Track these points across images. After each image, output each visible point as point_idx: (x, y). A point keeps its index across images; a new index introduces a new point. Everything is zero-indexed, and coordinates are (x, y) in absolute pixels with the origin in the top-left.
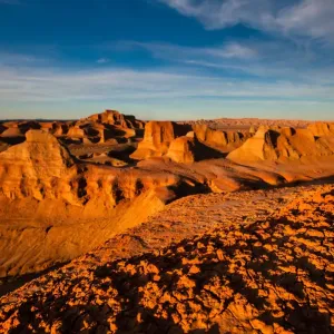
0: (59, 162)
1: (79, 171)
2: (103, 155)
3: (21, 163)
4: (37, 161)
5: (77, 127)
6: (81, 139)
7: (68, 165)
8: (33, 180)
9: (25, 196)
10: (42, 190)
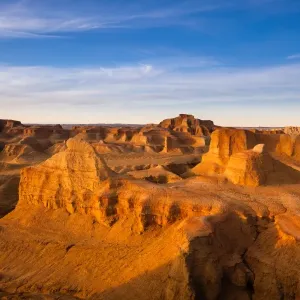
0: (93, 174)
1: (112, 186)
2: (159, 167)
3: (59, 172)
4: (73, 171)
5: (141, 133)
6: (143, 148)
7: (102, 178)
8: (67, 191)
9: (59, 207)
10: (73, 203)
